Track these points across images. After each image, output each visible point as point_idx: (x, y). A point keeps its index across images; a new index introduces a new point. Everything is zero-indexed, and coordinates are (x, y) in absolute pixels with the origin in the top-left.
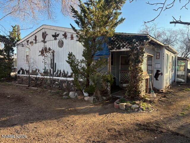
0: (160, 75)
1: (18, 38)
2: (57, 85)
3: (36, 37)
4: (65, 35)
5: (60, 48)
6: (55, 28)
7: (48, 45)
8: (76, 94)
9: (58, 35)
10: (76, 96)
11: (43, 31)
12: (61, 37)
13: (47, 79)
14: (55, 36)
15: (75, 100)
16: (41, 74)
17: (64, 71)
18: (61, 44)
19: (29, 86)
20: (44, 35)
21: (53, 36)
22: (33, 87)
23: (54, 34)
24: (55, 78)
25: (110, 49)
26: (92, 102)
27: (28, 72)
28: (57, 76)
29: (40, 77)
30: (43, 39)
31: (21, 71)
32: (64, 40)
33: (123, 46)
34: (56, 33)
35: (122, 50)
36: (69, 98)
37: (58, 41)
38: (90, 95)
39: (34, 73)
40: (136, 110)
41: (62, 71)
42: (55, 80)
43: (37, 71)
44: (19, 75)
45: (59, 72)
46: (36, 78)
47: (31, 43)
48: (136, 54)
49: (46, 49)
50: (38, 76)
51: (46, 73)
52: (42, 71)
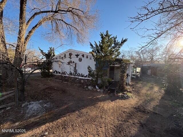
0: (129, 76)
1: (53, 54)
2: (78, 81)
3: (65, 55)
4: (83, 56)
5: (80, 62)
6: (77, 52)
7: (72, 60)
8: (92, 87)
9: (79, 55)
10: (93, 89)
11: (70, 52)
12: (80, 56)
13: (72, 77)
14: (77, 56)
15: (92, 91)
16: (68, 74)
17: (82, 74)
18: (80, 60)
19: (62, 81)
20: (70, 54)
21: (76, 55)
22: (64, 81)
23: (77, 55)
24: (76, 77)
25: (109, 65)
26: (102, 92)
27: (59, 73)
28: (78, 76)
29: (67, 76)
30: (69, 57)
31: (56, 72)
32: (82, 58)
33: (116, 64)
34: (77, 54)
35: (116, 66)
36: (89, 90)
37: (78, 58)
38: (100, 88)
39: (64, 73)
40: (127, 97)
41: (81, 74)
42: (77, 78)
43: (66, 73)
44: (54, 74)
45: (79, 74)
46: (65, 76)
47: (62, 58)
48: (123, 68)
49: (71, 62)
50: (66, 75)
51: (71, 74)
52: (69, 73)
